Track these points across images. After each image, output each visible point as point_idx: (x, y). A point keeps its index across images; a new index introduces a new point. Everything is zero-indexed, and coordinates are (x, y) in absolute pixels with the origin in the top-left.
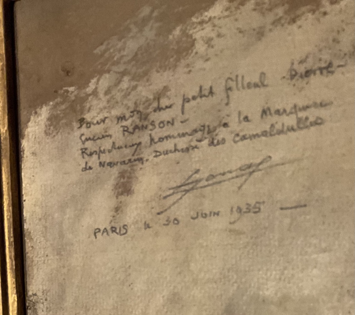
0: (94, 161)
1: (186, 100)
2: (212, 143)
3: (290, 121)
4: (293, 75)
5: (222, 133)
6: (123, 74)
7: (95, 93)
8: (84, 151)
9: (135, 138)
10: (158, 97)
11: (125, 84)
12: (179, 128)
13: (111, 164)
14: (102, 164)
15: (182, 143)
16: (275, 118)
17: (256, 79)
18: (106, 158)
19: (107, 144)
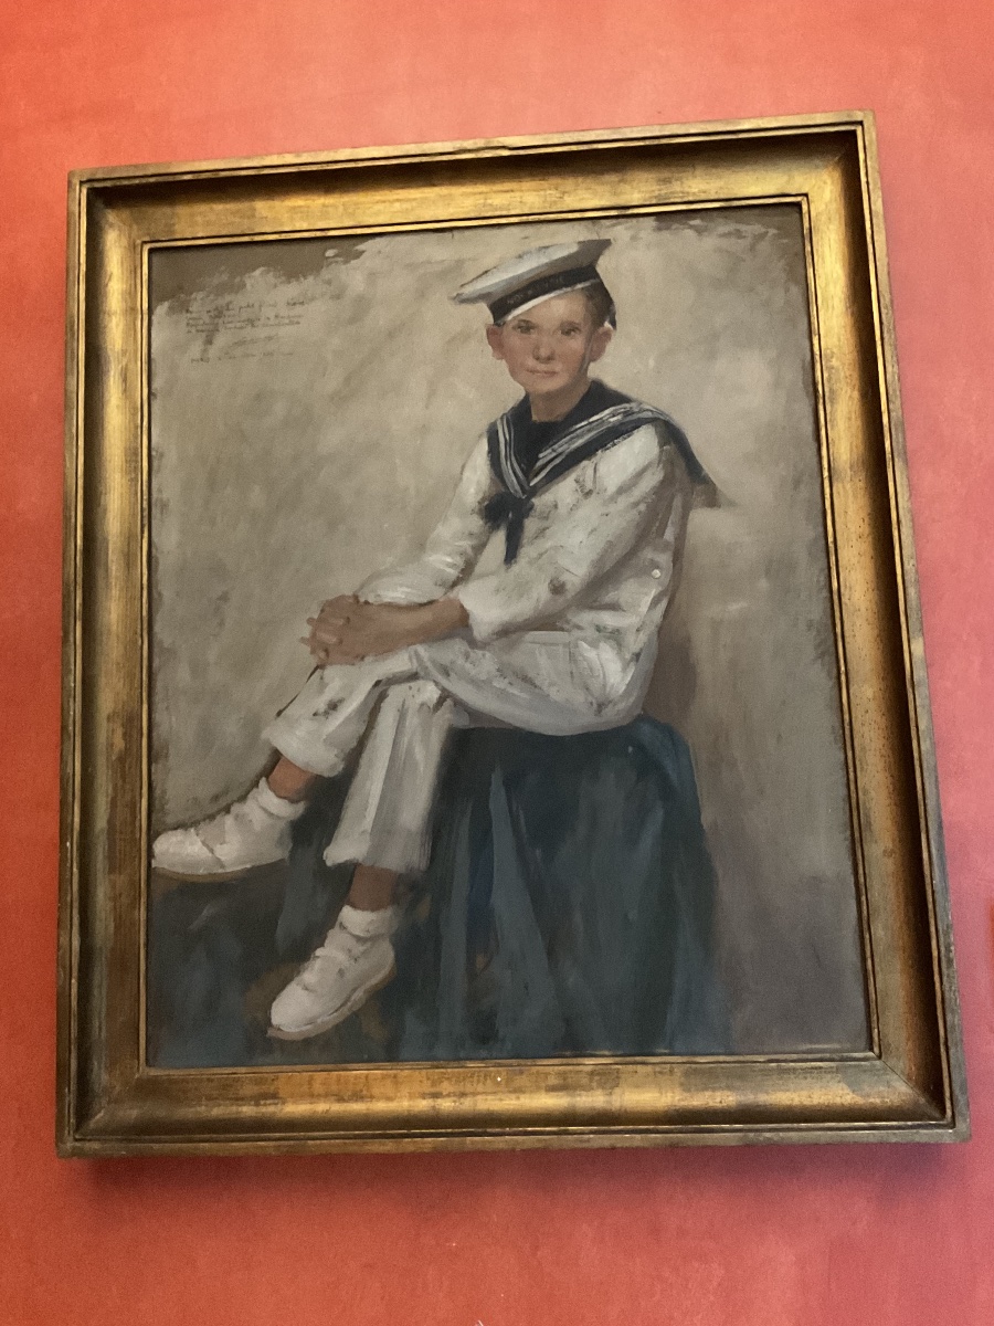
0: (193, 330)
1: (241, 308)
2: (252, 326)
3: (287, 321)
4: (288, 304)
5: (256, 323)
6: (211, 292)
7: (195, 299)
8: (188, 324)
9: (216, 321)
10: (228, 305)
11: (212, 297)
12: (236, 319)
13: (202, 331)
14: (198, 331)
15: (238, 325)
16: (281, 320)
17: (273, 303)
18: (200, 328)
19: (200, 322)
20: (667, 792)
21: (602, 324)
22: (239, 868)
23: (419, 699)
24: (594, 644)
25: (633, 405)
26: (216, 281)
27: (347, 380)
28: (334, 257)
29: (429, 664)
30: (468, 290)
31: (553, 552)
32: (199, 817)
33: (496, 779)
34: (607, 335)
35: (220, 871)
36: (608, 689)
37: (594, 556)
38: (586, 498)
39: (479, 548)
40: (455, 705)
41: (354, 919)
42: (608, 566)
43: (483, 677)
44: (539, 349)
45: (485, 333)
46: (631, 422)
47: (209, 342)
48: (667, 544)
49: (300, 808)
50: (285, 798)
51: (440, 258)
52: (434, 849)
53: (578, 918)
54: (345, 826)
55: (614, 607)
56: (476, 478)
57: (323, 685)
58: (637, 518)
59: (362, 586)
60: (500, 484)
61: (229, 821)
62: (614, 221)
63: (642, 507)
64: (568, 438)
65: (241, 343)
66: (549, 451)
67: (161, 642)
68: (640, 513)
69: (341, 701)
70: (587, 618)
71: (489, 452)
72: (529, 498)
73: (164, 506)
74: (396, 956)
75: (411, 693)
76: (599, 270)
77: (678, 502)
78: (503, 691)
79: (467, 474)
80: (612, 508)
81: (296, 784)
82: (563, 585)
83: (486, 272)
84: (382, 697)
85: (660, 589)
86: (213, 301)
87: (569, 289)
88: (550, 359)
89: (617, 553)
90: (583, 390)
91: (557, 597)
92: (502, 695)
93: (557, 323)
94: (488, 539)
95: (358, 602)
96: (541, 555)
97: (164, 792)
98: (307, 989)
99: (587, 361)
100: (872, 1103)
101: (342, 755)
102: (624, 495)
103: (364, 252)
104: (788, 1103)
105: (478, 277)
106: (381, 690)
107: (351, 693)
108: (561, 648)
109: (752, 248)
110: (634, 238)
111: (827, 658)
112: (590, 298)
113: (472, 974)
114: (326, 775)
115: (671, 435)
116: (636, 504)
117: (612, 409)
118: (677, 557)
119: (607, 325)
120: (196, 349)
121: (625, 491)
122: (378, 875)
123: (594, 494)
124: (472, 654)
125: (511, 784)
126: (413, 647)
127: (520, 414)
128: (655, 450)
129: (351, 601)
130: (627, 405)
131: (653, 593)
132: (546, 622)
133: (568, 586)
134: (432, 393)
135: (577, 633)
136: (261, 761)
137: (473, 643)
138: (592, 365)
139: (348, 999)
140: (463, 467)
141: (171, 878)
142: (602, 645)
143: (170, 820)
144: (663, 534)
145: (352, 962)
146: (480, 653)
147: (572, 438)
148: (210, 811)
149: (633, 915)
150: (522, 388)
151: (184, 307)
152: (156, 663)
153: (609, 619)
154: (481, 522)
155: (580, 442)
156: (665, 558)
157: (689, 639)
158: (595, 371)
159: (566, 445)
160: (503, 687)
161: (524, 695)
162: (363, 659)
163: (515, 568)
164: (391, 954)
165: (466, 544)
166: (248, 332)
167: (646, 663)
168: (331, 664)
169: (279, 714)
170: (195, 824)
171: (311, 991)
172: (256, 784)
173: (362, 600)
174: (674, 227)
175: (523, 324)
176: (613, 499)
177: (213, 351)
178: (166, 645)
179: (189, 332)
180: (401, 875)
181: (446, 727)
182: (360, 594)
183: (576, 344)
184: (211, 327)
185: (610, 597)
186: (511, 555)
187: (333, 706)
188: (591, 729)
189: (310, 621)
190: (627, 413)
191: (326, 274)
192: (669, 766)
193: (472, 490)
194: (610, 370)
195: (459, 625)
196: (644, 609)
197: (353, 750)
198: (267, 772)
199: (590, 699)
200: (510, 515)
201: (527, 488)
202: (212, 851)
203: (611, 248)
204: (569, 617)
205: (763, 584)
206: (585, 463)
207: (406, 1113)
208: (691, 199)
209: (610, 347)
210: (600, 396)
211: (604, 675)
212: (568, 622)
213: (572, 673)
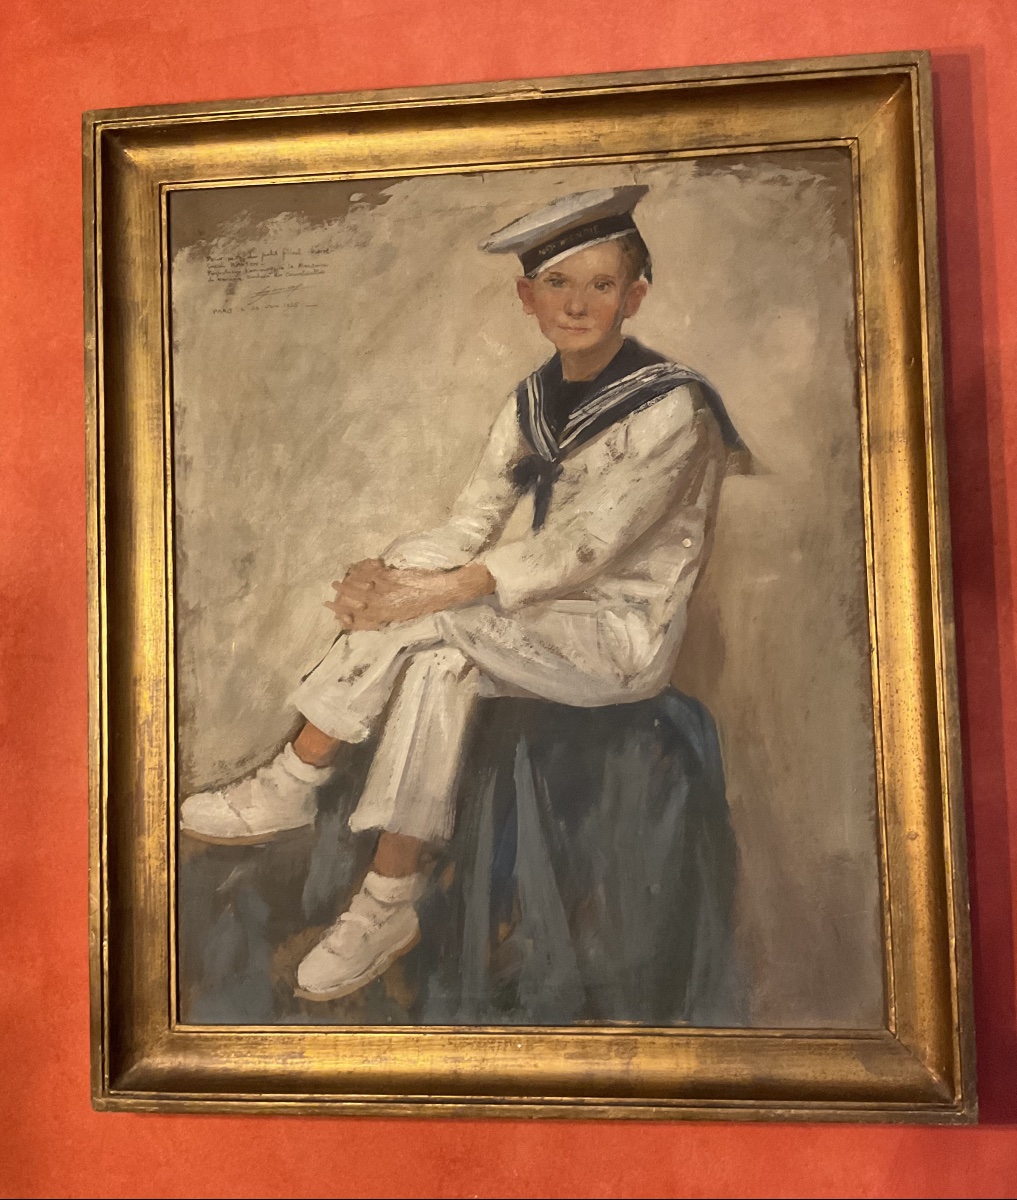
0: (214, 277)
1: (264, 255)
2: (276, 275)
3: (311, 270)
4: (312, 252)
5: (280, 272)
6: (233, 239)
7: (216, 245)
8: (209, 272)
9: (238, 269)
10: (250, 252)
11: (233, 243)
12: (259, 267)
13: (224, 280)
14: (219, 279)
15: (261, 274)
16: (305, 269)
17: (296, 251)
18: (220, 276)
19: (222, 270)
20: (693, 767)
21: (636, 278)
22: (266, 832)
23: (444, 667)
24: (622, 615)
25: (668, 365)
26: (237, 227)
27: (373, 335)
28: (359, 201)
29: (455, 632)
30: (499, 240)
31: (581, 518)
32: (225, 782)
33: (521, 749)
34: (643, 290)
35: (248, 834)
36: (635, 661)
37: (623, 522)
38: (617, 463)
39: (507, 513)
40: (481, 674)
41: (378, 885)
42: (639, 533)
43: (509, 645)
44: (571, 303)
45: (515, 285)
46: (667, 382)
47: (231, 291)
48: (698, 513)
49: (326, 774)
50: (310, 763)
51: (468, 205)
52: (458, 818)
53: (600, 890)
54: (369, 795)
55: (643, 577)
56: (504, 440)
57: (348, 650)
58: (669, 484)
59: (389, 549)
60: (528, 446)
61: (255, 784)
62: (652, 165)
63: (675, 473)
64: (600, 398)
65: (263, 293)
66: (580, 412)
67: (187, 603)
68: (672, 478)
69: (367, 667)
70: (613, 587)
71: (518, 413)
72: (558, 462)
73: (188, 464)
74: (420, 922)
75: (436, 660)
76: (635, 218)
77: (711, 467)
78: (528, 661)
79: (495, 435)
80: (644, 474)
81: (320, 750)
82: (592, 553)
83: (517, 220)
84: (408, 663)
85: (691, 559)
86: (234, 248)
87: (604, 239)
88: (582, 314)
89: (646, 522)
90: (614, 349)
91: (586, 565)
92: (527, 663)
93: (591, 278)
94: (516, 504)
95: (384, 566)
96: (570, 521)
97: (191, 755)
98: (333, 952)
99: (620, 318)
100: (884, 1081)
101: (366, 721)
102: (656, 461)
103: (390, 196)
104: (802, 1078)
105: (509, 225)
106: (406, 658)
107: (376, 659)
108: (588, 619)
109: (798, 196)
110: (673, 184)
111: (858, 635)
112: (626, 249)
113: (494, 943)
114: (351, 741)
115: (706, 397)
116: (668, 470)
117: (645, 369)
118: (709, 525)
119: (643, 278)
120: (218, 299)
121: (658, 456)
122: (402, 842)
123: (626, 457)
124: (498, 622)
125: (536, 754)
126: (438, 614)
127: (550, 374)
128: (689, 412)
129: (376, 565)
130: (661, 365)
131: (684, 562)
132: (572, 591)
133: (597, 554)
134: (459, 350)
135: (604, 602)
136: (288, 726)
137: (499, 611)
138: (626, 321)
139: (372, 964)
140: (491, 428)
141: (199, 841)
142: (630, 615)
143: (198, 782)
144: (695, 502)
145: (377, 927)
146: (506, 621)
147: (605, 399)
148: (237, 776)
149: (655, 888)
150: (553, 345)
151: (205, 253)
152: (180, 626)
153: (637, 589)
154: (509, 486)
155: (612, 403)
156: (696, 527)
157: (719, 611)
158: (629, 328)
159: (597, 407)
160: (529, 656)
161: (549, 665)
162: (388, 624)
163: (543, 534)
164: (416, 921)
165: (493, 508)
166: (272, 282)
167: (675, 634)
168: (357, 630)
169: (304, 679)
170: (222, 787)
171: (338, 955)
172: (282, 750)
173: (388, 563)
174: (715, 172)
175: (554, 277)
176: (645, 464)
177: (236, 302)
178: (191, 607)
179: (211, 280)
180: (425, 844)
181: (470, 697)
182: (385, 558)
183: (610, 298)
184: (233, 276)
185: (638, 566)
186: (539, 521)
187: (359, 672)
188: (616, 702)
189: (335, 585)
190: (661, 374)
191: (351, 219)
192: (695, 739)
193: (501, 453)
194: (644, 327)
195: (485, 591)
196: (673, 579)
197: (378, 716)
198: (293, 737)
199: (617, 670)
200: (539, 479)
201: (557, 451)
202: (239, 815)
203: (648, 195)
204: (597, 586)
205: (797, 556)
206: (616, 426)
207: (428, 1077)
208: (733, 142)
209: (645, 302)
210: (632, 355)
211: (631, 644)
212: (596, 591)
213: (599, 644)
